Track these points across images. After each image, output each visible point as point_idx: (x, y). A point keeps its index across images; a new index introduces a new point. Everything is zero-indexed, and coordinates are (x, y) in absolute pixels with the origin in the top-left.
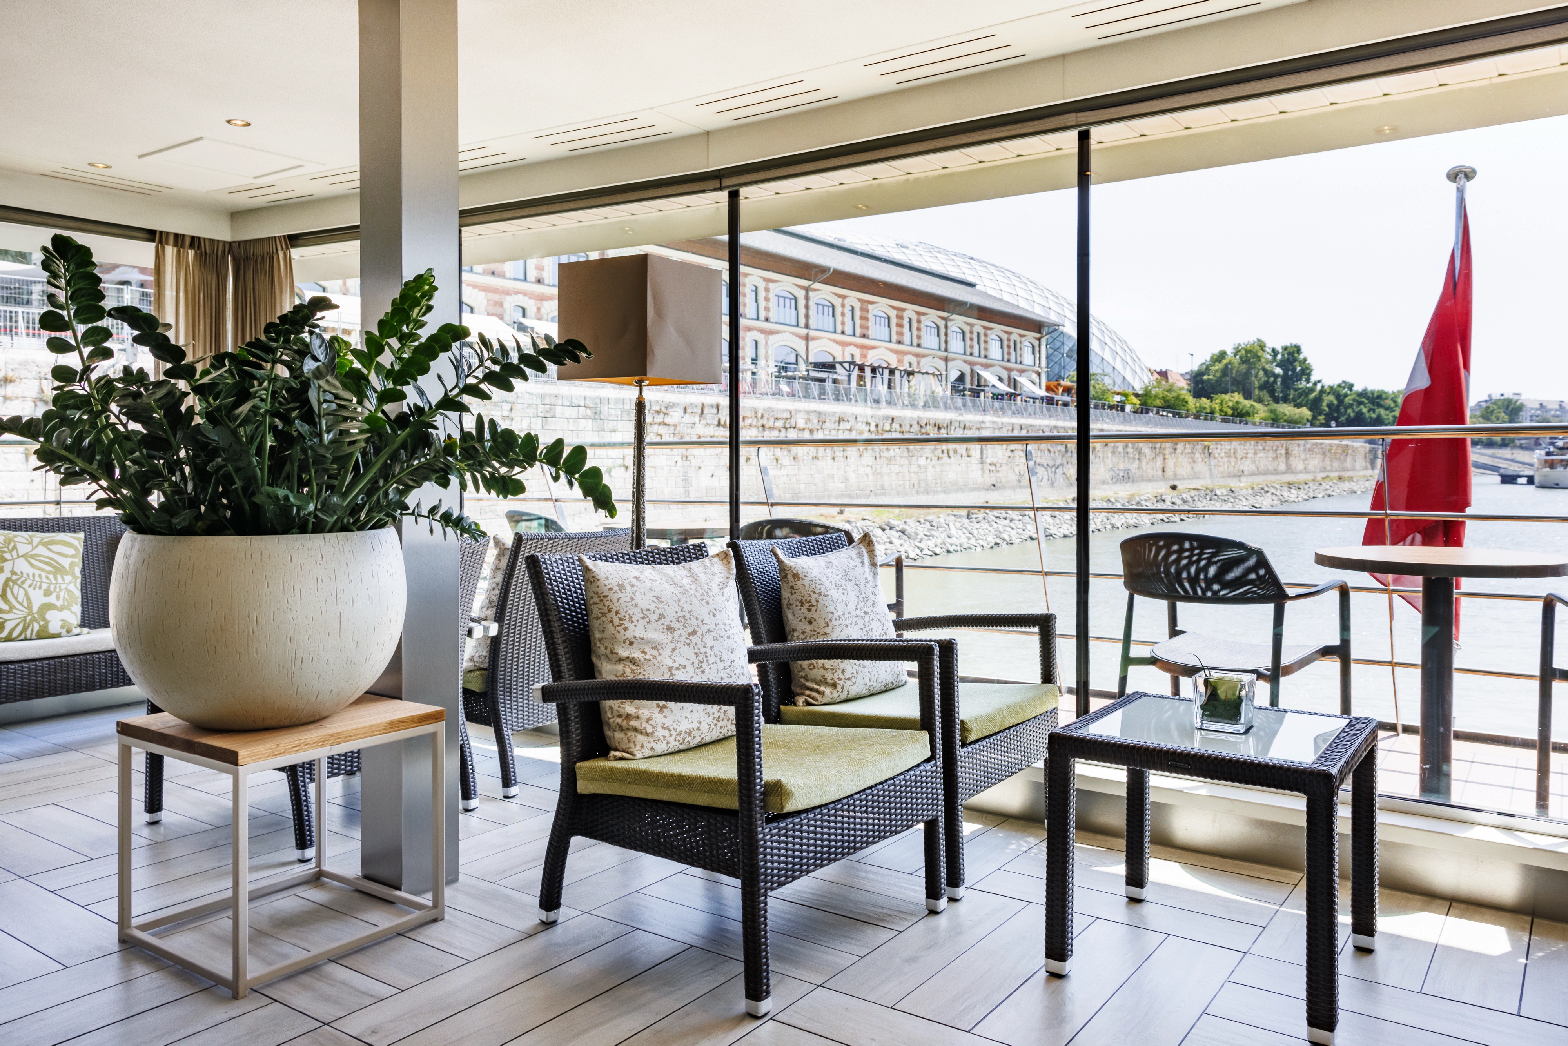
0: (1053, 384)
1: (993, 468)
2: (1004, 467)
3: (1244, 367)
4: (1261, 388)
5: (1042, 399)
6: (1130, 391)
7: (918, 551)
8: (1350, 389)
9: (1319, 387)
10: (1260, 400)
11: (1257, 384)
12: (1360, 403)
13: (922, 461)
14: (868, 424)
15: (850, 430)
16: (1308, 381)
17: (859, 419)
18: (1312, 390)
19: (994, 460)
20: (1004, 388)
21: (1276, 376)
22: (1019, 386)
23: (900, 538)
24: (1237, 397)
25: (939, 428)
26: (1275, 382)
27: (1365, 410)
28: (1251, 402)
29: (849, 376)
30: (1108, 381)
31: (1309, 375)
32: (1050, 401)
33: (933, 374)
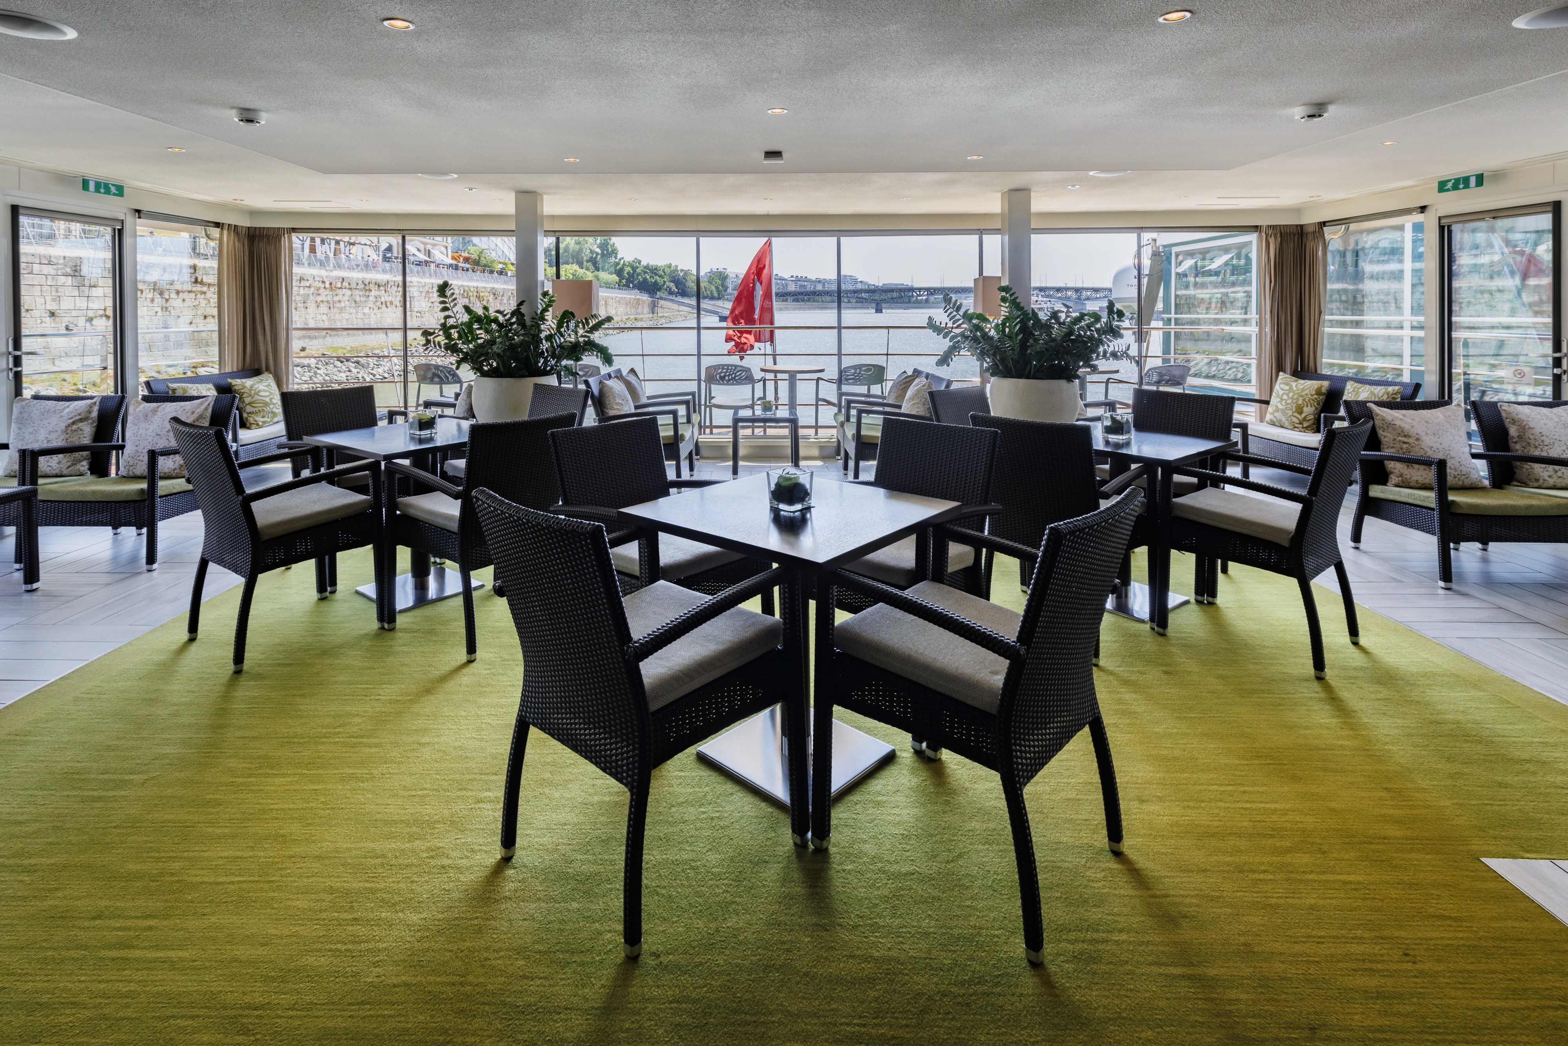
0: (456, 255)
1: (419, 315)
2: (427, 314)
3: (578, 247)
4: (588, 261)
5: (451, 266)
6: (507, 261)
7: (371, 376)
8: (640, 263)
9: (622, 262)
10: (587, 269)
11: (585, 259)
12: (645, 273)
13: (366, 310)
14: (323, 282)
15: (309, 287)
16: (616, 258)
17: (317, 279)
18: (618, 264)
19: (420, 309)
20: (422, 257)
21: (597, 254)
22: (432, 255)
23: (356, 368)
24: (575, 267)
25: (379, 286)
26: (596, 257)
27: (648, 277)
28: (584, 270)
29: (303, 244)
30: (493, 254)
31: (616, 254)
32: (456, 268)
33: (370, 246)
